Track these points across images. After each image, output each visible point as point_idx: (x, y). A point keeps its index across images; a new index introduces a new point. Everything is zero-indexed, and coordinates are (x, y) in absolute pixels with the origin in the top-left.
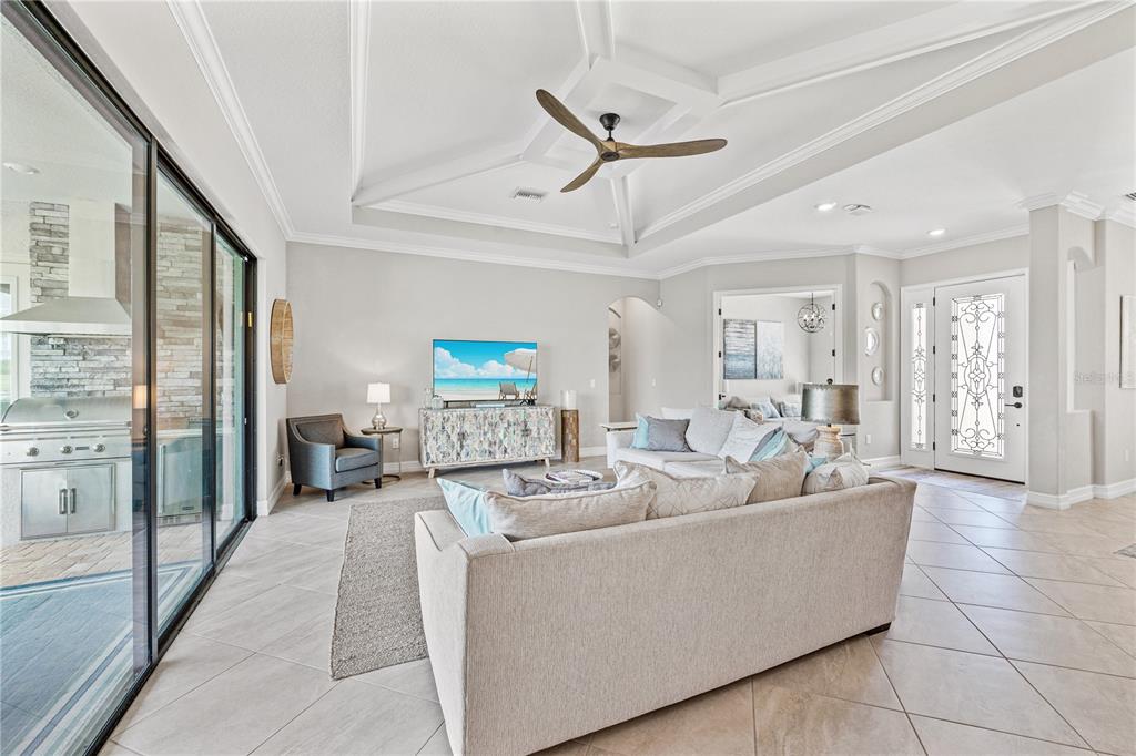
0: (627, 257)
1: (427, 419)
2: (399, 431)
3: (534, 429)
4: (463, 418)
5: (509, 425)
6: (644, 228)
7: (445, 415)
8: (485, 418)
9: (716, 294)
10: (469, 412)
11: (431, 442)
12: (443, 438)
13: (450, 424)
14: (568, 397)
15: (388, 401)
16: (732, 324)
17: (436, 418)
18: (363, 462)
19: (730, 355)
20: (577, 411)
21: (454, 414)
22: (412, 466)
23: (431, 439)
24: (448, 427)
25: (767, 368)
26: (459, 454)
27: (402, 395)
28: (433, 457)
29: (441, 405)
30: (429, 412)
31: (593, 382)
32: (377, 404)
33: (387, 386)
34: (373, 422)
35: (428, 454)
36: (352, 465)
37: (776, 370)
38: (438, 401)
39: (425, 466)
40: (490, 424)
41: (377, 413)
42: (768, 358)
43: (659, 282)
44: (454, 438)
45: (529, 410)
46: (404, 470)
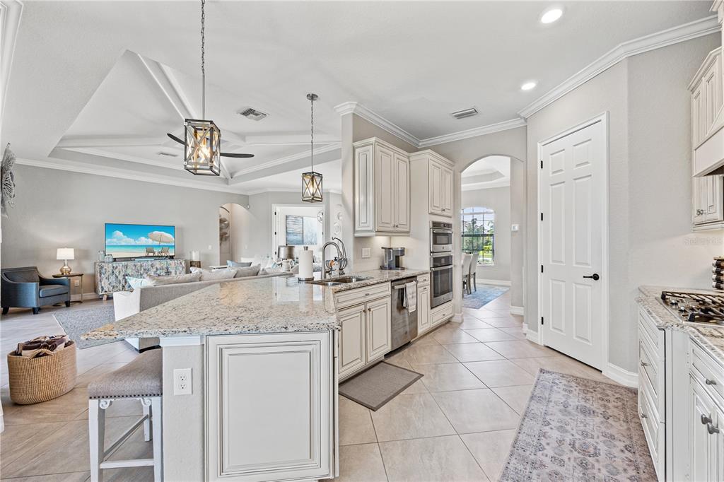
0: (228, 184)
1: (102, 268)
2: (81, 275)
3: (173, 272)
4: (126, 267)
5: (157, 269)
6: (235, 172)
7: (114, 265)
8: (141, 266)
9: (273, 205)
10: (130, 263)
11: (104, 281)
12: (112, 278)
13: (117, 270)
14: (194, 254)
15: (73, 258)
16: (290, 218)
17: (109, 267)
18: (58, 292)
19: (290, 233)
20: (200, 262)
21: (121, 265)
22: (91, 295)
23: (104, 279)
24: (116, 272)
25: (309, 239)
26: (123, 286)
27: (82, 255)
28: (106, 289)
29: (111, 260)
30: (103, 264)
31: (210, 247)
32: (64, 260)
33: (73, 249)
34: (61, 271)
35: (102, 287)
36: (51, 293)
37: (313, 240)
38: (109, 258)
39: (100, 294)
40: (145, 270)
41: (64, 265)
42: (309, 235)
43: (248, 196)
44: (120, 278)
45: (170, 261)
46: (84, 298)
